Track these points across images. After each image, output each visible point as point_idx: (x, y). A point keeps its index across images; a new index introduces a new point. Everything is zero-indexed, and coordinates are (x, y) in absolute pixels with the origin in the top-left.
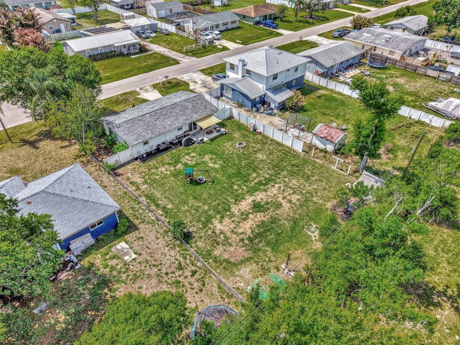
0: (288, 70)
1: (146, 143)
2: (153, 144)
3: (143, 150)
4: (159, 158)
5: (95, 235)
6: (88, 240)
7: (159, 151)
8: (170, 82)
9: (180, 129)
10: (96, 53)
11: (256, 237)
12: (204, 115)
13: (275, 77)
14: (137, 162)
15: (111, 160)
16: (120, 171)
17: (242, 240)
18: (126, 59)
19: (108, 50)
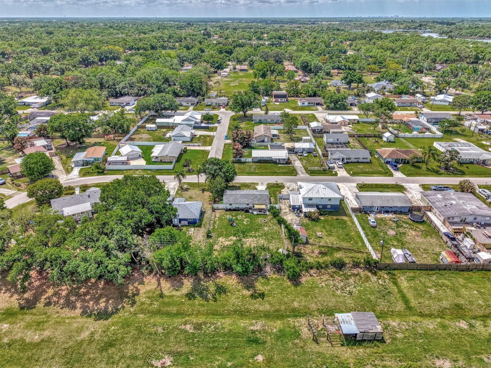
0: (322, 198)
1: (231, 205)
2: (234, 206)
3: (229, 207)
4: (231, 212)
5: (189, 223)
6: (186, 223)
7: (234, 210)
8: (277, 184)
9: (248, 205)
10: (262, 159)
11: (226, 247)
12: (260, 203)
13: (310, 199)
14: (224, 210)
15: (215, 206)
16: (216, 211)
17: (221, 245)
18: (276, 165)
19: (270, 159)
